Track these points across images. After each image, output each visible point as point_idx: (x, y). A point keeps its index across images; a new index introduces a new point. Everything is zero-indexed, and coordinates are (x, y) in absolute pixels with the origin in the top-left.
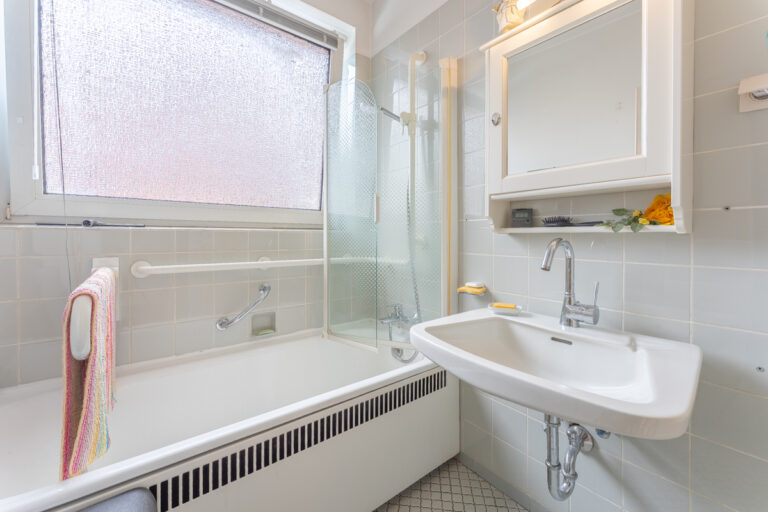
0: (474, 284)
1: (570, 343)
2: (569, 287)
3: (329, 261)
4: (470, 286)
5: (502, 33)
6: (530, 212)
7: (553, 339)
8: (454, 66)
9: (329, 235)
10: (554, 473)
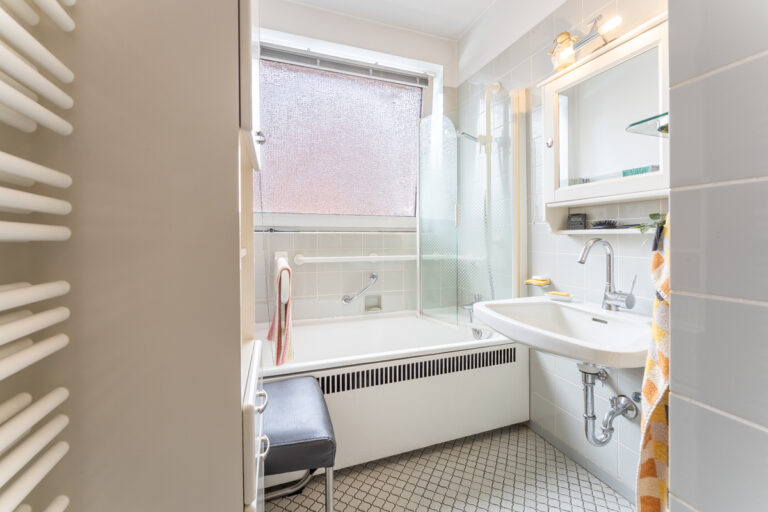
0: (539, 277)
1: (606, 322)
2: (609, 279)
3: (420, 257)
4: (536, 279)
5: (556, 72)
6: (585, 217)
7: (594, 320)
8: (522, 94)
9: (420, 236)
10: (590, 422)
